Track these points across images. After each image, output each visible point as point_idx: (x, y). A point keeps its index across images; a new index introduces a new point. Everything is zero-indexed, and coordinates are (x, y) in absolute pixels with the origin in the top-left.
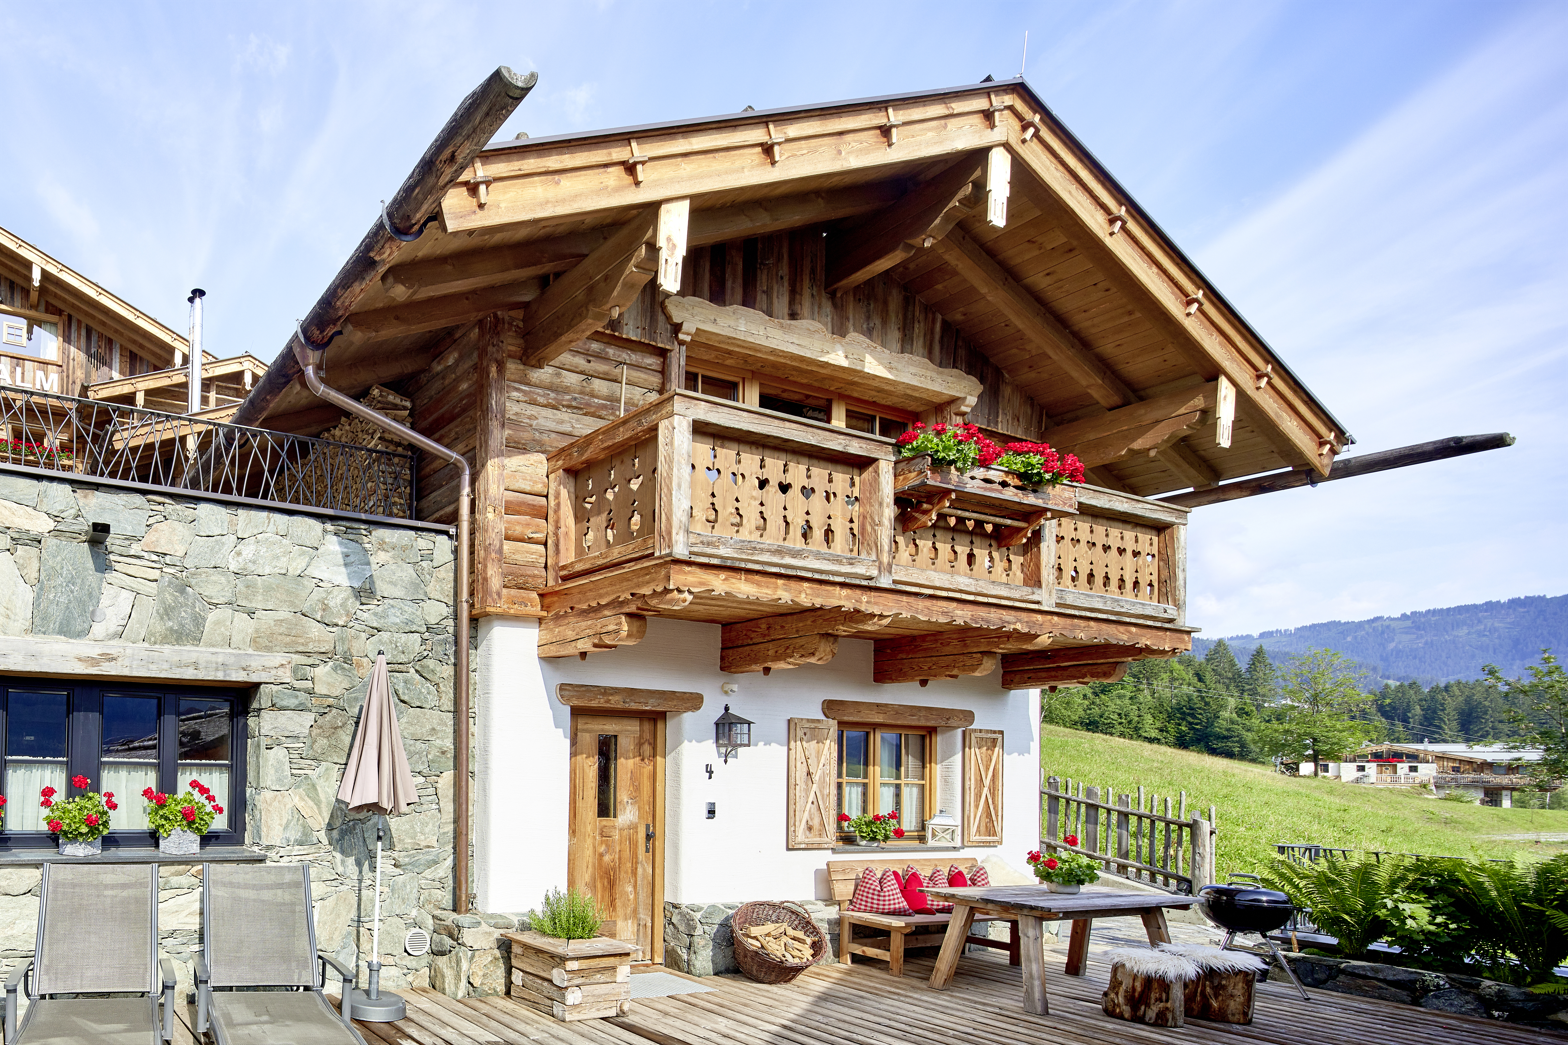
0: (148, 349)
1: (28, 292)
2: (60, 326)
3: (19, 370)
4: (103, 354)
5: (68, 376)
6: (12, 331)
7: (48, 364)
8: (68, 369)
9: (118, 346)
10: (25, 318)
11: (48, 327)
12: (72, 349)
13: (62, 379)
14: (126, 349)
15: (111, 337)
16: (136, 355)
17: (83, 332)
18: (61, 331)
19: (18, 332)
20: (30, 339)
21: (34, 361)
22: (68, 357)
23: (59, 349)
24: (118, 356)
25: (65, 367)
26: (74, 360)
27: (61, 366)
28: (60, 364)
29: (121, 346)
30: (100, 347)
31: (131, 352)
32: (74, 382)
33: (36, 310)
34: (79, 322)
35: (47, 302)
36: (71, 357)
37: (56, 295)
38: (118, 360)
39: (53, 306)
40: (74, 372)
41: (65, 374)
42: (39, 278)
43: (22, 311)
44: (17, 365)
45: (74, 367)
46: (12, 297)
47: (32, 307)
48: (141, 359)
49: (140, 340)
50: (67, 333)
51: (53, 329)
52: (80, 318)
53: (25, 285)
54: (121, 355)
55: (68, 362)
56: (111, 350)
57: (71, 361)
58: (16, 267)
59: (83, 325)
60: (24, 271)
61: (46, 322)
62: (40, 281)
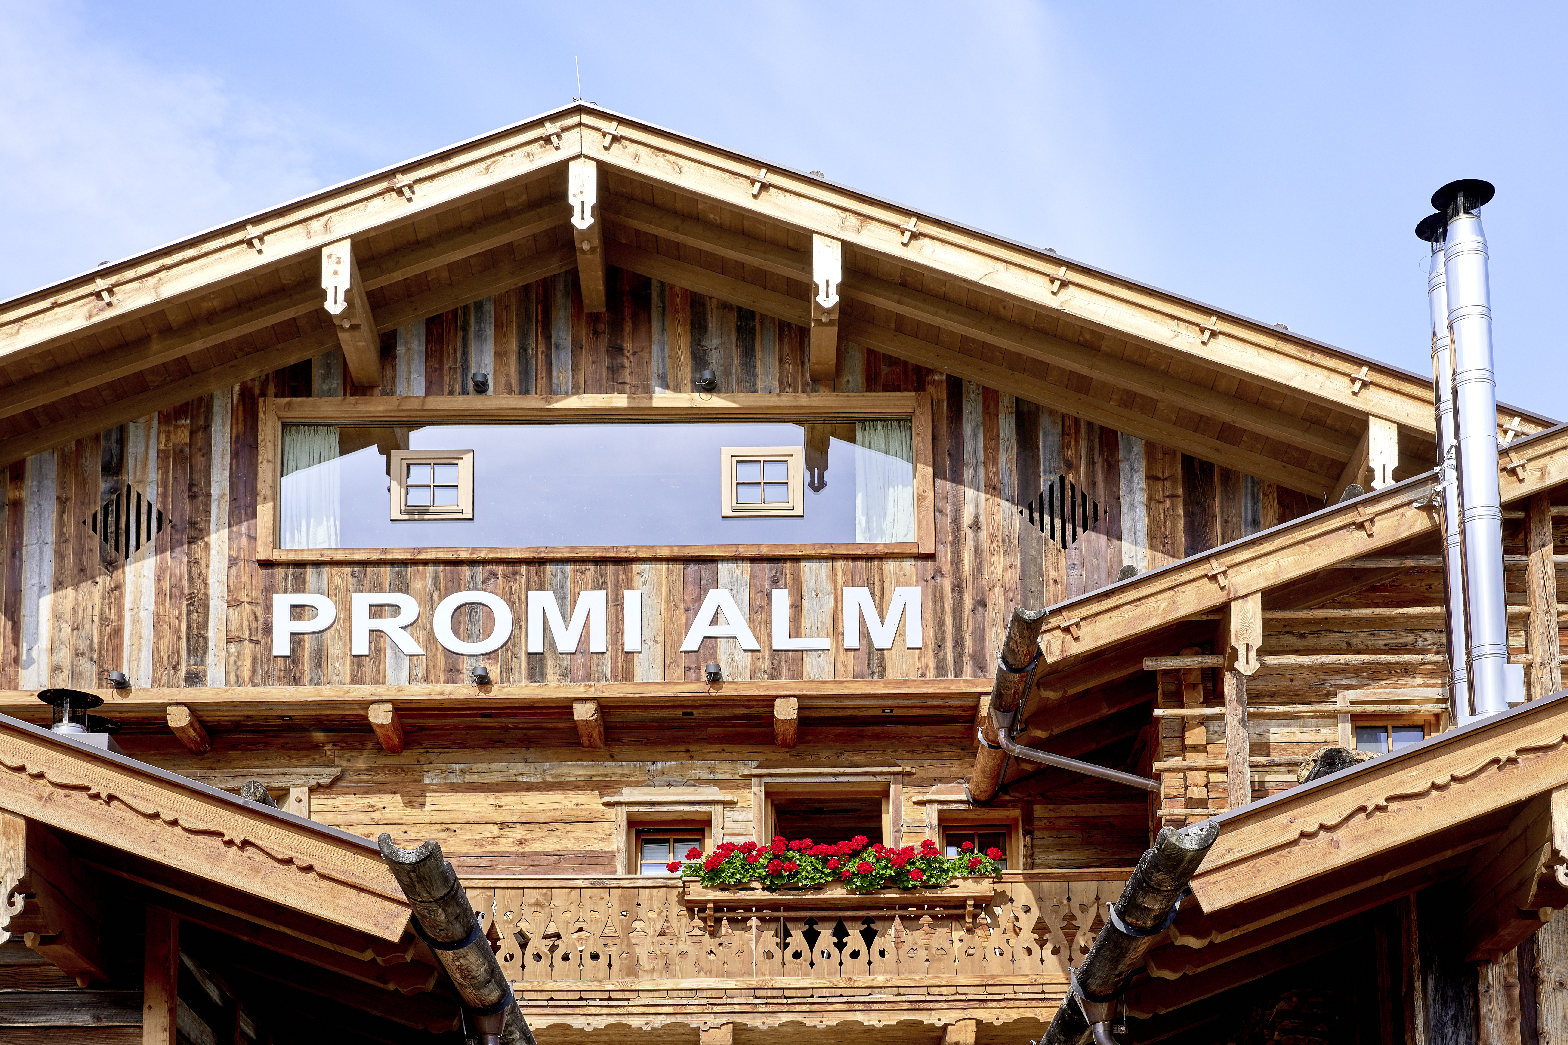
0: (1256, 437)
1: (803, 333)
2: (923, 426)
3: (781, 597)
4: (1082, 486)
5: (958, 587)
6: (751, 473)
7: (882, 558)
8: (957, 563)
9: (1138, 448)
10: (798, 422)
11: (879, 435)
12: (969, 494)
13: (938, 601)
14: (1169, 453)
15: (1110, 423)
16: (1207, 467)
17: (1007, 429)
18: (924, 441)
19: (773, 473)
20: (817, 486)
21: (833, 558)
22: (956, 521)
23: (921, 499)
24: (1140, 482)
25: (945, 559)
26: (976, 526)
27: (930, 557)
28: (929, 548)
29: (1151, 449)
30: (1069, 465)
31: (1188, 461)
32: (982, 603)
33: (834, 389)
34: (990, 397)
35: (871, 353)
36: (968, 518)
37: (900, 325)
38: (1140, 498)
39: (892, 361)
40: (979, 569)
41: (946, 582)
42: (836, 277)
43: (786, 400)
44: (775, 583)
45: (978, 551)
46: (748, 364)
47: (817, 381)
48: (1229, 478)
49: (1225, 413)
50: (946, 443)
51: (897, 437)
52: (992, 384)
53: (788, 312)
54: (1151, 478)
55: (957, 539)
56: (1112, 469)
57: (968, 536)
58: (754, 260)
59: (1005, 403)
60: (784, 269)
61: (868, 421)
62: (842, 289)
